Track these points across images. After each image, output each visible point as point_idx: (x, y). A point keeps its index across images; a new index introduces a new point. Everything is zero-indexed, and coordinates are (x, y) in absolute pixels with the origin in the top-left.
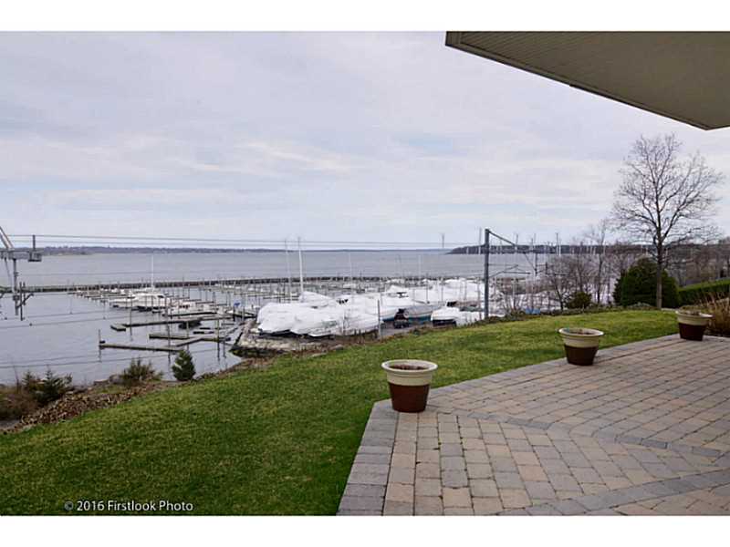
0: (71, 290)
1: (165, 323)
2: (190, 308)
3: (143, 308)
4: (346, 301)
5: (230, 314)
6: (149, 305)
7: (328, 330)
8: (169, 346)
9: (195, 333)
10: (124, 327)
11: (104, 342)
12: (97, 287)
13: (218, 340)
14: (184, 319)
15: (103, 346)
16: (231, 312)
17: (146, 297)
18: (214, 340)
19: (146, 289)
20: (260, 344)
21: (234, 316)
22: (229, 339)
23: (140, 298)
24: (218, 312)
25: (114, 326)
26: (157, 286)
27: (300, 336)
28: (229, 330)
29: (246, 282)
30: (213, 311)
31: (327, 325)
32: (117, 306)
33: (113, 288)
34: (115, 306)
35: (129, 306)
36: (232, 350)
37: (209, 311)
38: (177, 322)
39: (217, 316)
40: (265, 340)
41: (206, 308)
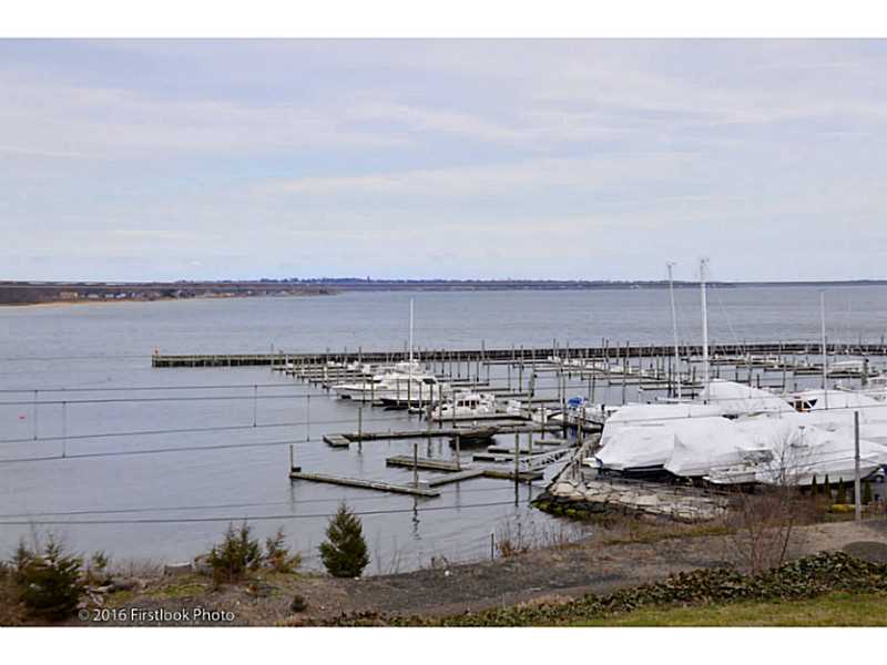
0: (276, 362)
1: (424, 435)
2: (479, 407)
3: (394, 402)
4: (813, 402)
5: (559, 423)
6: (404, 398)
7: (749, 470)
8: (416, 485)
9: (476, 459)
10: (347, 441)
11: (298, 470)
12: (322, 359)
13: (518, 478)
14: (462, 429)
15: (296, 476)
16: (560, 417)
17: (398, 381)
18: (509, 477)
20: (597, 492)
21: (565, 426)
22: (540, 478)
23: (390, 381)
24: (534, 417)
25: (328, 438)
26: (424, 357)
27: (683, 480)
28: (545, 457)
29: (612, 353)
30: (526, 415)
31: (749, 460)
32: (349, 397)
33: (351, 359)
34: (344, 397)
35: (368, 398)
36: (538, 502)
37: (516, 413)
38: (449, 435)
39: (530, 425)
40: (607, 485)
41: (514, 407)
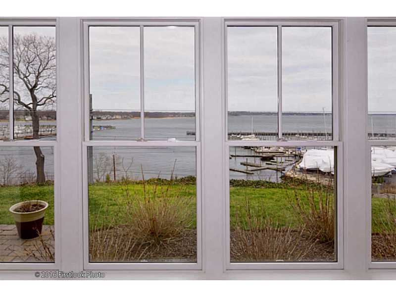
2: (271, 149)
3: (247, 147)
5: (294, 154)
8: (247, 170)
9: (267, 164)
13: (278, 170)
14: (265, 155)
18: (275, 170)
19: (250, 136)
20: (298, 176)
22: (284, 170)
24: (287, 152)
26: (257, 134)
27: (325, 173)
28: (287, 164)
30: (284, 152)
36: (282, 177)
37: (282, 151)
38: (261, 156)
39: (285, 155)
40: (302, 174)
41: (281, 149)
